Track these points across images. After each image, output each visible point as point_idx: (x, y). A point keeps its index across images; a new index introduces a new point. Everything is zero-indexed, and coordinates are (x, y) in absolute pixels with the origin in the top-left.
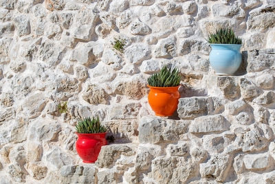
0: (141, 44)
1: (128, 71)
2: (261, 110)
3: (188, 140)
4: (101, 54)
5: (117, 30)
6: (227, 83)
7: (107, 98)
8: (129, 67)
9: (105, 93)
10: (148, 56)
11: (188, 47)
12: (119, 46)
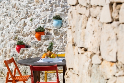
0: (37, 20)
1: (33, 28)
2: (64, 39)
3: (43, 47)
4: (27, 22)
5: (32, 16)
6: (56, 31)
7: (27, 35)
8: (33, 26)
9: (27, 34)
10: (39, 23)
11: (50, 20)
12: (31, 20)
